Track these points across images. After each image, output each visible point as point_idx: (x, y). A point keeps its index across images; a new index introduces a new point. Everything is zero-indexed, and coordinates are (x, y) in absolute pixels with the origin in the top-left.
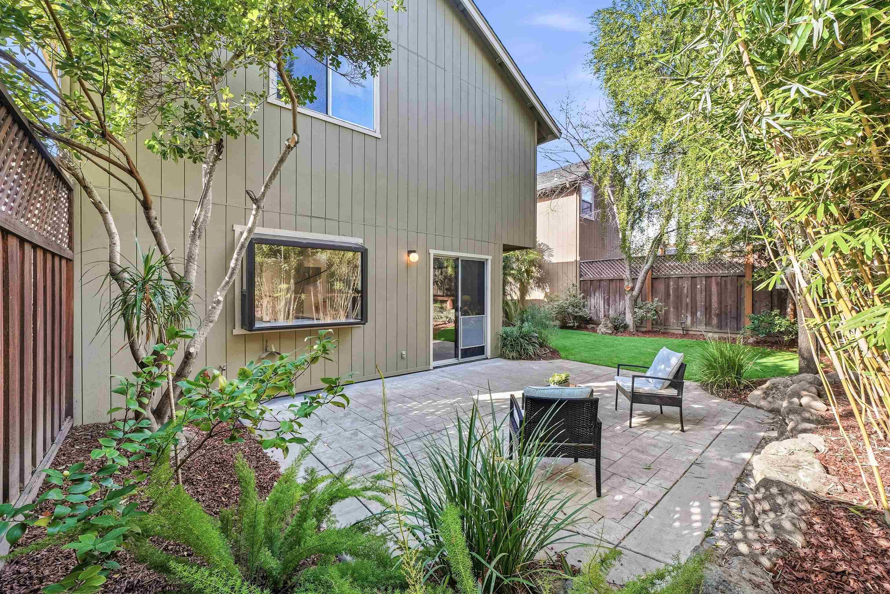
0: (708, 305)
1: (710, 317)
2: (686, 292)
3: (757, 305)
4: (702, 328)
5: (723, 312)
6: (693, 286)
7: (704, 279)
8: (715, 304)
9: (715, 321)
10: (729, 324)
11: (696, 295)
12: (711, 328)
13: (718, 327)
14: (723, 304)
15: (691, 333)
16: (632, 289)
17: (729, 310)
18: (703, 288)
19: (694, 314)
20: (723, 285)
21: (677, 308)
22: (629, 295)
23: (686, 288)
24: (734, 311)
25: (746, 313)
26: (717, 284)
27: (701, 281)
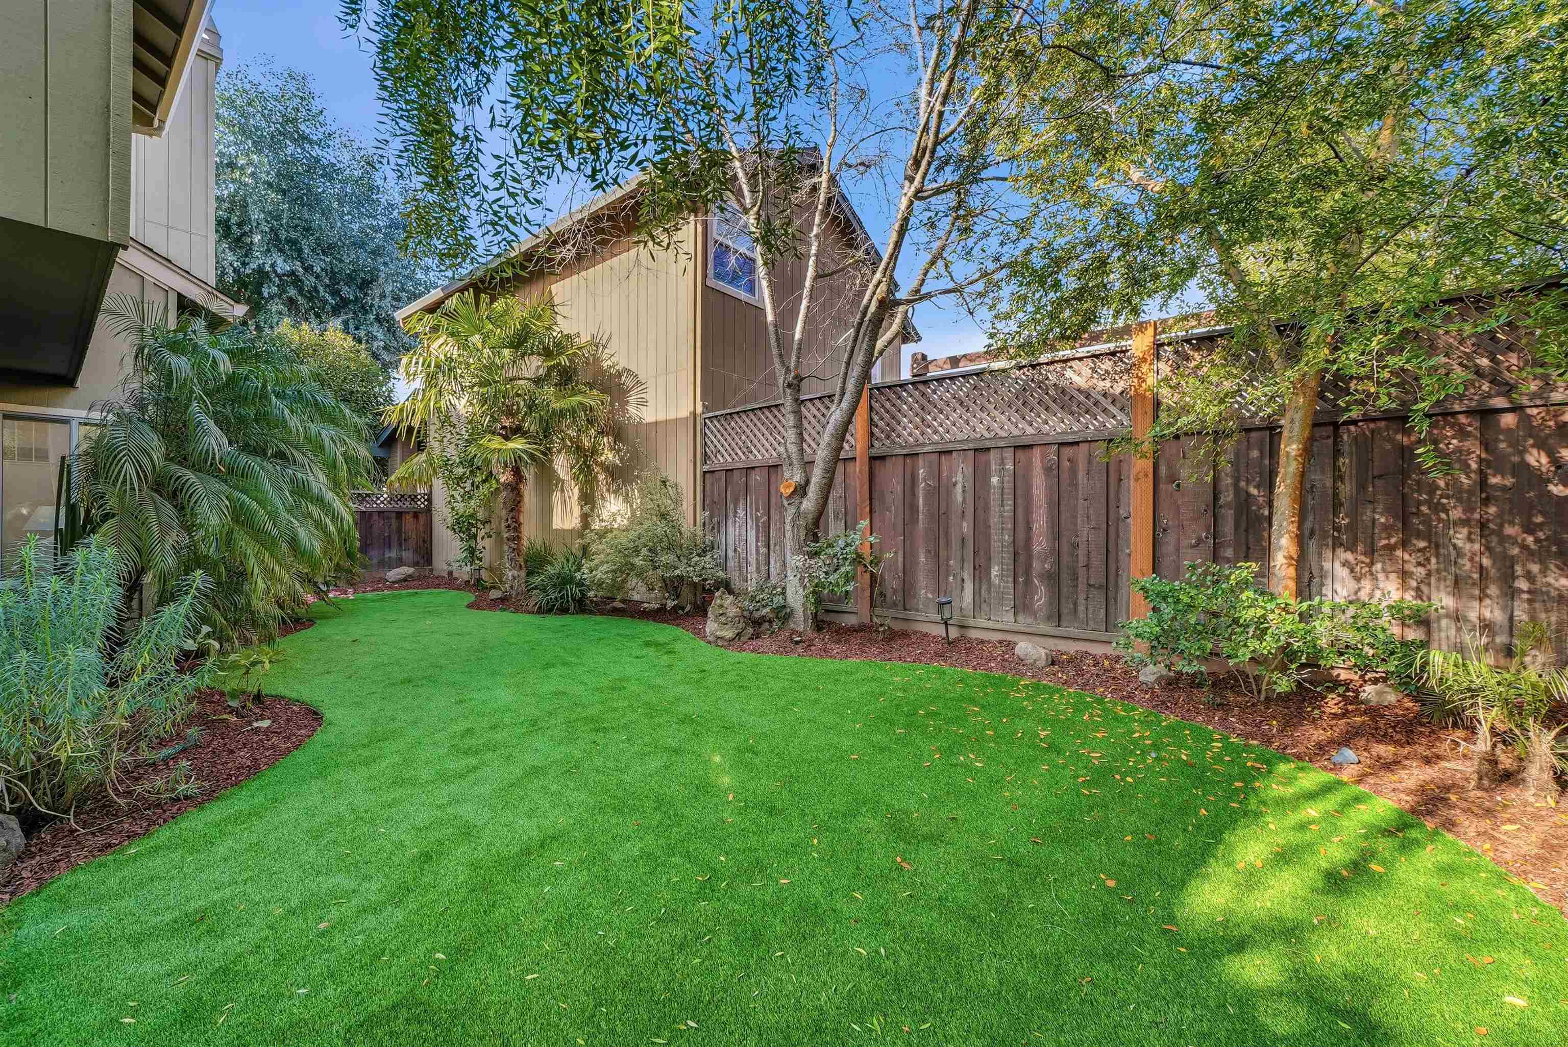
0: (1021, 543)
1: (1028, 582)
2: (959, 498)
3: (1170, 541)
4: (1007, 619)
5: (1064, 569)
6: (980, 476)
7: (1009, 454)
8: (1041, 543)
9: (1041, 597)
10: (1081, 608)
11: (987, 509)
12: (1030, 620)
13: (1049, 618)
14: (1064, 540)
15: (973, 634)
16: (801, 490)
17: (1082, 560)
18: (1008, 485)
19: (981, 573)
20: (1065, 476)
21: (936, 556)
22: (792, 511)
23: (959, 488)
24: (1097, 561)
25: (1135, 574)
26: (1047, 470)
27: (1002, 463)
